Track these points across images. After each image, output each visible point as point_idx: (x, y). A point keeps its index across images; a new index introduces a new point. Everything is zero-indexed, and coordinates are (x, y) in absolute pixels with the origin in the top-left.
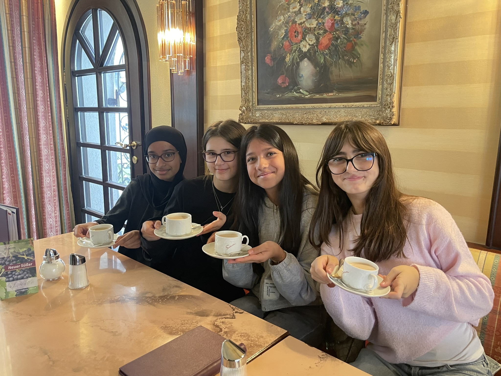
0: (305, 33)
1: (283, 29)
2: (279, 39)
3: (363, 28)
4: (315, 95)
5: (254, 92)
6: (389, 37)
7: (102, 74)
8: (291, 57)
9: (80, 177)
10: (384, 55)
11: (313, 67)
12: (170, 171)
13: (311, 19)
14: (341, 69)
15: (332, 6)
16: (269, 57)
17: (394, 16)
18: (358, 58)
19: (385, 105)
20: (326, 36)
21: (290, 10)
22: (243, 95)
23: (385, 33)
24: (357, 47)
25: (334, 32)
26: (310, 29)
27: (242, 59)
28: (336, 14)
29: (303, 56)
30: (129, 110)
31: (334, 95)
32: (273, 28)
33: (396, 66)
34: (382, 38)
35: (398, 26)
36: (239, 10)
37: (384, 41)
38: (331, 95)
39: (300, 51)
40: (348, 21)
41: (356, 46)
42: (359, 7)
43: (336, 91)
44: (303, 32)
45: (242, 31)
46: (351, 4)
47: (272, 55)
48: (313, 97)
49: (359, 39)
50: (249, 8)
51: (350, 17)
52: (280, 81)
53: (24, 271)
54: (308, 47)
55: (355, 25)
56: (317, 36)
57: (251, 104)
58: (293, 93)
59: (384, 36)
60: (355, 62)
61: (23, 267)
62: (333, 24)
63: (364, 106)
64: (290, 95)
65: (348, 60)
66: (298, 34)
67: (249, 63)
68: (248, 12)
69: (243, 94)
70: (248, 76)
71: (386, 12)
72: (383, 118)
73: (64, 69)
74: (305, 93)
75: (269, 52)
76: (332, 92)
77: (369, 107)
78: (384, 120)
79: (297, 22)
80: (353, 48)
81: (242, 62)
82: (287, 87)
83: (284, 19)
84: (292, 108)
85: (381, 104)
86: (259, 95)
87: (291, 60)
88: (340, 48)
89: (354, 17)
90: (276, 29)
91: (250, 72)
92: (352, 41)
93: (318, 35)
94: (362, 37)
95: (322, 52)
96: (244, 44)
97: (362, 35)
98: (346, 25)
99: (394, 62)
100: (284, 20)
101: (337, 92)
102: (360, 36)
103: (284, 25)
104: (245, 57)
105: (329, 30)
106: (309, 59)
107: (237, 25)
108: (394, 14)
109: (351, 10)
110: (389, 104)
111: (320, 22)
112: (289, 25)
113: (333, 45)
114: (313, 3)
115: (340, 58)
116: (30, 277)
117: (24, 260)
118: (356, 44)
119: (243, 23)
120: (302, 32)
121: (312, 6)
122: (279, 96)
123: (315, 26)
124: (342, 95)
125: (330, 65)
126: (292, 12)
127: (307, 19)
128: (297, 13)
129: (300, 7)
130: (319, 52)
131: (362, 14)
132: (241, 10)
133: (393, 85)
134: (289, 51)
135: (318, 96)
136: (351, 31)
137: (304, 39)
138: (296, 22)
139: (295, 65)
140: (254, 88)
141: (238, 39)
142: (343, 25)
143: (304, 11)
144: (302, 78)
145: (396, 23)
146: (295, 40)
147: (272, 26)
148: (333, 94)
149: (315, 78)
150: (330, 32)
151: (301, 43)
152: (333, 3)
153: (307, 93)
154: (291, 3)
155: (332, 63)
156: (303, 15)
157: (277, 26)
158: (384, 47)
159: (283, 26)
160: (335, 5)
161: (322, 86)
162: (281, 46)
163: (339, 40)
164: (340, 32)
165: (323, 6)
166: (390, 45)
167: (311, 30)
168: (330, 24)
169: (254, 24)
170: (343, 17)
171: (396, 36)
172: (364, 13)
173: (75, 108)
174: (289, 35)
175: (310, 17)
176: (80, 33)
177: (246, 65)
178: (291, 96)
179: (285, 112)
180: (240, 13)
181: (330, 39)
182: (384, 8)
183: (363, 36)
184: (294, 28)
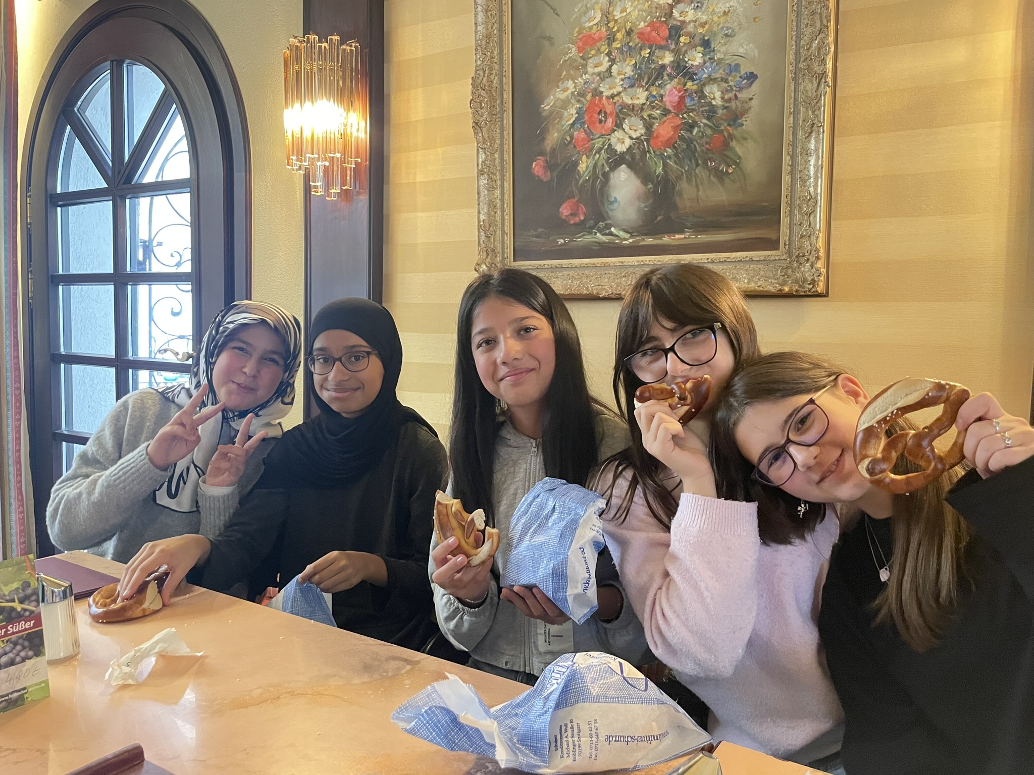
0: (621, 116)
1: (572, 107)
2: (563, 126)
3: (746, 106)
4: (643, 240)
5: (507, 233)
6: (803, 123)
7: (128, 201)
8: (591, 162)
9: (55, 434)
10: (793, 157)
11: (639, 181)
12: (358, 392)
13: (634, 89)
14: (700, 186)
15: (678, 63)
16: (542, 163)
17: (812, 83)
18: (737, 164)
19: (798, 256)
20: (668, 121)
21: (589, 69)
22: (481, 240)
23: (794, 116)
24: (733, 144)
25: (684, 114)
26: (632, 108)
27: (480, 167)
28: (689, 79)
29: (617, 160)
30: (197, 279)
31: (687, 238)
32: (551, 104)
33: (820, 180)
34: (786, 125)
35: (823, 101)
36: (476, 66)
37: (791, 132)
38: (679, 239)
39: (611, 150)
40: (715, 94)
41: (732, 140)
42: (737, 66)
43: (691, 231)
44: (616, 112)
45: (482, 108)
46: (720, 60)
47: (548, 159)
48: (639, 243)
49: (739, 128)
50: (496, 63)
51: (719, 85)
52: (565, 211)
53: (15, 644)
54: (628, 142)
55: (730, 100)
56: (648, 120)
57: (499, 259)
58: (596, 234)
59: (792, 122)
60: (730, 171)
61: (13, 633)
62: (682, 98)
63: (753, 259)
64: (588, 238)
65: (716, 169)
66: (606, 117)
67: (495, 174)
68: (494, 72)
69: (483, 238)
70: (493, 200)
71: (795, 75)
72: (796, 281)
73: (28, 191)
74: (622, 234)
75: (542, 153)
76: (681, 232)
77: (764, 260)
78: (800, 286)
79: (604, 94)
80: (726, 145)
81: (481, 173)
82: (582, 222)
83: (575, 87)
84: (595, 266)
85: (789, 254)
86: (516, 240)
87: (591, 168)
88: (697, 146)
89: (727, 85)
90: (556, 107)
91: (498, 192)
92: (722, 131)
93: (650, 119)
94: (744, 123)
95: (658, 153)
96: (486, 136)
97: (744, 119)
98: (709, 100)
99: (816, 172)
100: (574, 90)
101: (693, 232)
102: (740, 121)
103: (575, 98)
104: (486, 162)
105: (674, 109)
106: (631, 166)
107: (472, 96)
108: (812, 80)
109: (721, 71)
110: (807, 254)
111: (654, 93)
112: (585, 99)
113: (682, 138)
114: (638, 57)
115: (697, 165)
116: (30, 658)
117: (14, 614)
118: (731, 137)
119: (483, 93)
120: (615, 114)
121: (636, 62)
122: (562, 241)
123: (642, 101)
124: (703, 238)
125: (676, 177)
126: (594, 74)
127: (625, 88)
128: (604, 75)
129: (610, 63)
130: (653, 154)
131: (744, 79)
132: (481, 67)
133: (815, 217)
134: (586, 150)
135: (650, 241)
136: (720, 112)
137: (618, 127)
138: (602, 93)
139: (599, 178)
140: (506, 226)
141: (474, 125)
142: (703, 101)
143: (619, 71)
144: (616, 205)
145: (817, 96)
146: (598, 130)
147: (548, 100)
148: (683, 236)
149: (643, 206)
150: (675, 113)
151: (613, 135)
152: (681, 57)
153: (627, 236)
154: (590, 56)
155: (680, 174)
156: (616, 80)
157: (560, 101)
158: (793, 143)
159: (573, 101)
160: (686, 62)
161: (659, 221)
162: (569, 139)
163: (696, 130)
164: (697, 113)
165: (660, 63)
166: (806, 138)
167: (635, 109)
168: (677, 99)
169: (507, 96)
170: (704, 85)
171: (820, 122)
172: (748, 78)
173: (52, 275)
174: (586, 118)
175: (633, 83)
176: (76, 111)
177: (490, 179)
178: (590, 242)
179: (578, 275)
180: (478, 72)
181: (676, 128)
182: (791, 68)
183: (746, 121)
184: (597, 105)
